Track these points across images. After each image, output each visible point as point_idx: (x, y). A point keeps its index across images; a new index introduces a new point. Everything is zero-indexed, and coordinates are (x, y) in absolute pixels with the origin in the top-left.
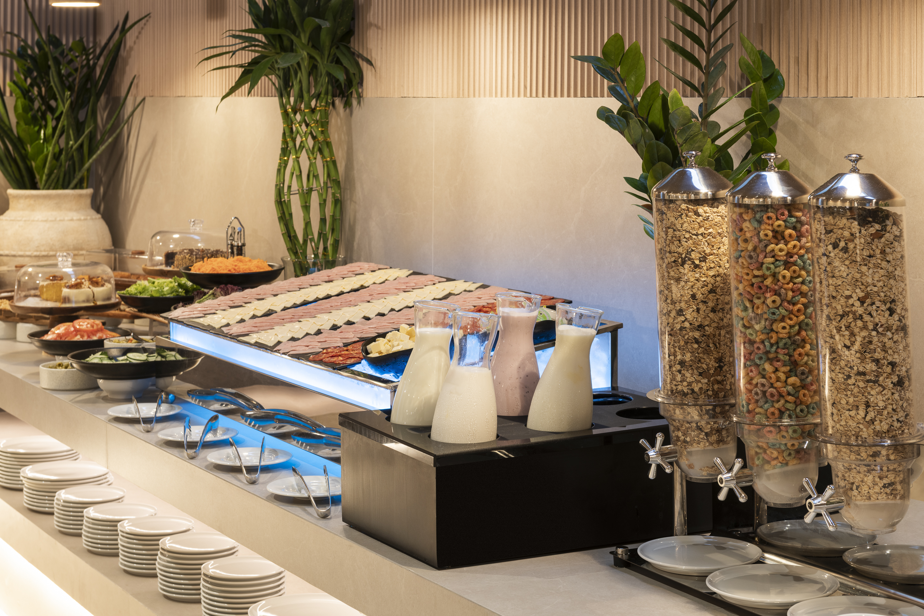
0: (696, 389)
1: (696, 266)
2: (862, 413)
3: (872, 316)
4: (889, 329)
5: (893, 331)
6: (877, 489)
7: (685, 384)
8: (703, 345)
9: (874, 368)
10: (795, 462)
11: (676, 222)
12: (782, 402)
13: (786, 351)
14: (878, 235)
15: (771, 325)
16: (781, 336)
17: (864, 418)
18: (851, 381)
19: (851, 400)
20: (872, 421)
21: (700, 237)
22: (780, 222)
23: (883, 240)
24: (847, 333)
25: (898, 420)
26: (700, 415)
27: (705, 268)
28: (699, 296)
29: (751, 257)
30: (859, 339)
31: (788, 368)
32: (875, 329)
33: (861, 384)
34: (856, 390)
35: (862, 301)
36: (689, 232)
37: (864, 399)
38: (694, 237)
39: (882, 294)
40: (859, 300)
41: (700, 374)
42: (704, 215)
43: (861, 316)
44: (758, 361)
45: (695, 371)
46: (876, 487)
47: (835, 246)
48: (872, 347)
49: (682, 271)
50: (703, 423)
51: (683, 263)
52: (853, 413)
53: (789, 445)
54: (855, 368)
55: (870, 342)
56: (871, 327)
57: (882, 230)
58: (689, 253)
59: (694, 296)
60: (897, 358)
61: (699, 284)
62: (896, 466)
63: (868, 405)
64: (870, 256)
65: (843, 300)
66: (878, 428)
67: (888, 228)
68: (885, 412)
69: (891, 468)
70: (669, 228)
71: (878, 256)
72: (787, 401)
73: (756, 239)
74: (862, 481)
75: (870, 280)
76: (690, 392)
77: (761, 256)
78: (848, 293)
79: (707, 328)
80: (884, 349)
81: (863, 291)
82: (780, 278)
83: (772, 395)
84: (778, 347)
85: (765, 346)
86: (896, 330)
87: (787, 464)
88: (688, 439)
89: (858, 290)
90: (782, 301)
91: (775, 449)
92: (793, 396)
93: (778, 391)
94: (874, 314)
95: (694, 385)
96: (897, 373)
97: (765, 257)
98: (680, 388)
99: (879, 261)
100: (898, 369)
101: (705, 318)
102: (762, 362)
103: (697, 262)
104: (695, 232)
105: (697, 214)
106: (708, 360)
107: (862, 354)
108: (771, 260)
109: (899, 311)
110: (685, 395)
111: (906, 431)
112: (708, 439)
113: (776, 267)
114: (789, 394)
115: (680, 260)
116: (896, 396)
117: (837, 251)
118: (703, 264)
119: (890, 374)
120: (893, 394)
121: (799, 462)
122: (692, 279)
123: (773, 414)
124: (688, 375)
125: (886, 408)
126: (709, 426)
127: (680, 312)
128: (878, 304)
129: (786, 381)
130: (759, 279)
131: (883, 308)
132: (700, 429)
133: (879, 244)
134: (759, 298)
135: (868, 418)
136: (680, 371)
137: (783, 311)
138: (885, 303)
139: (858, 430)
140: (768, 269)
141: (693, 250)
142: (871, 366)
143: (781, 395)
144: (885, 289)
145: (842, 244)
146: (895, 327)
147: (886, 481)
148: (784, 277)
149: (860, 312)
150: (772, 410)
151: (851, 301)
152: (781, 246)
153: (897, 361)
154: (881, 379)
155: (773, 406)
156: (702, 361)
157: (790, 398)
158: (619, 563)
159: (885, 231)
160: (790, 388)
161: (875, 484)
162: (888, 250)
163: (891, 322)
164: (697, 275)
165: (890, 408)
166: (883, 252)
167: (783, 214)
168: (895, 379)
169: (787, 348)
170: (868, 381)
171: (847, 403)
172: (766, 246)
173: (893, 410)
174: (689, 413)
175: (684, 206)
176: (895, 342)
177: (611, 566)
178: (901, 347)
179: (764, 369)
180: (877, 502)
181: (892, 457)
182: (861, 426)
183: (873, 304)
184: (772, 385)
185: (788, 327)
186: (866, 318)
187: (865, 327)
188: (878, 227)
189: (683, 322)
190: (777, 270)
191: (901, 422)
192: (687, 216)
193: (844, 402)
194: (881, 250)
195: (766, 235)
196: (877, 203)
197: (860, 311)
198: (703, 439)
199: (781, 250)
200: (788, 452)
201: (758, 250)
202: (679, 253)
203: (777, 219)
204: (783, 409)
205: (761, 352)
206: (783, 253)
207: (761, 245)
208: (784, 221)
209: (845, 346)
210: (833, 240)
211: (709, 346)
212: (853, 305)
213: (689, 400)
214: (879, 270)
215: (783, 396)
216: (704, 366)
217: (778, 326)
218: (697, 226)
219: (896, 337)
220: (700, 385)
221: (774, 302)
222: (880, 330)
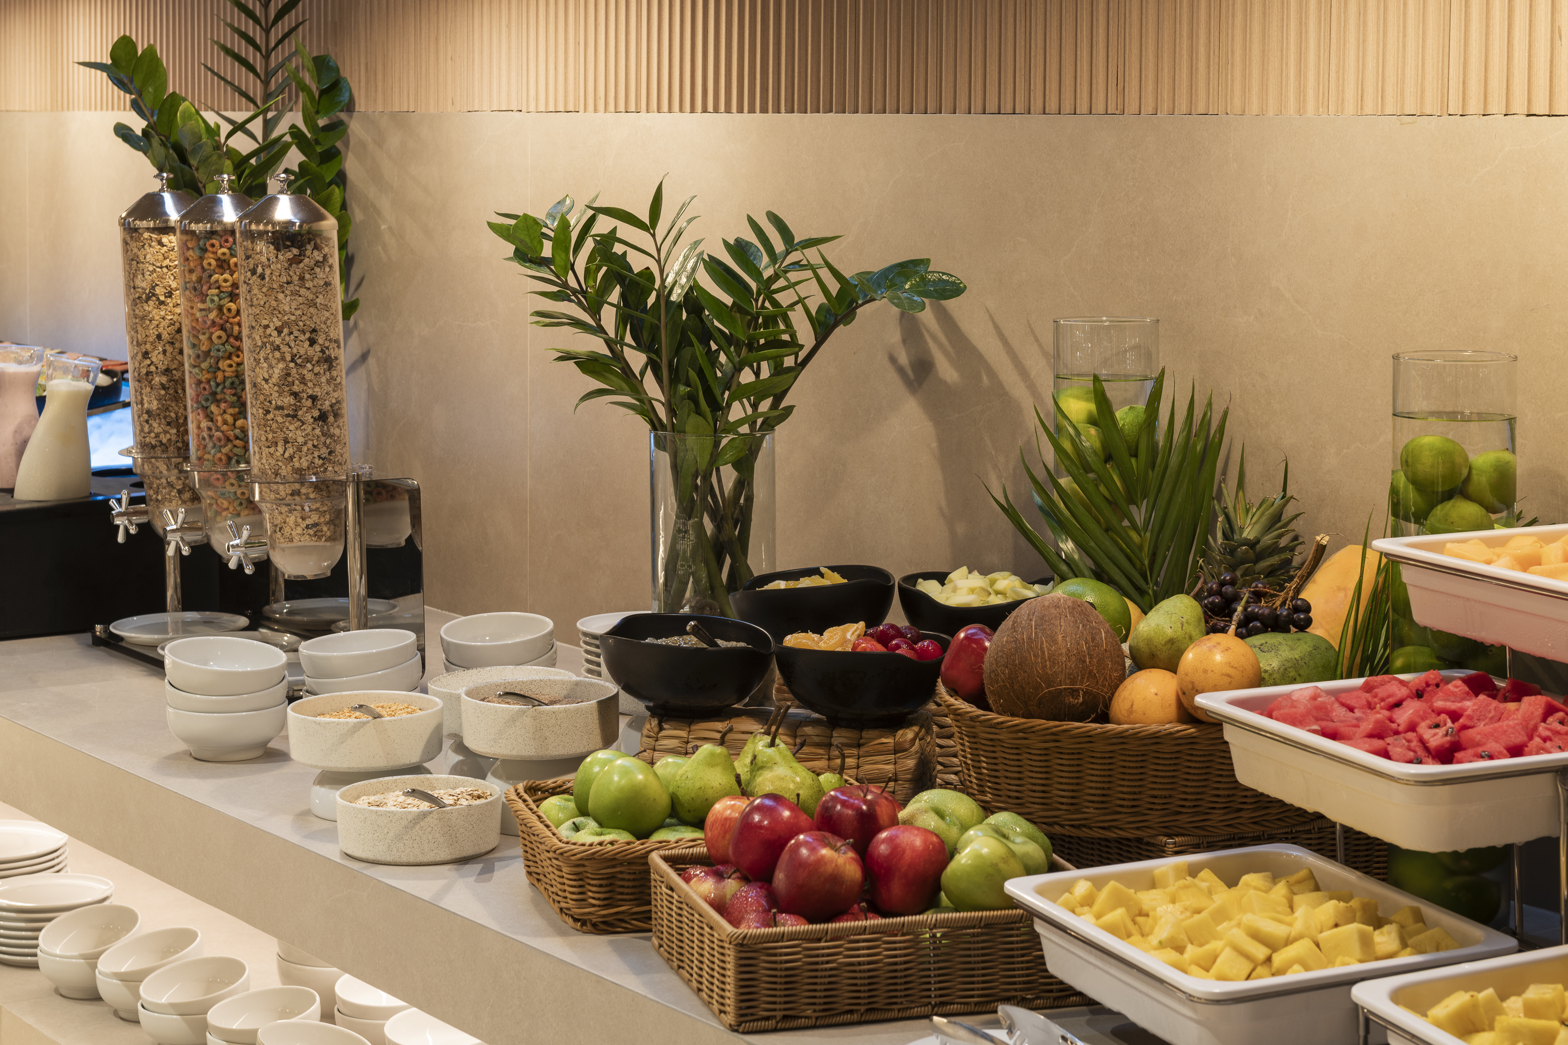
0: (164, 441)
1: (162, 303)
2: (280, 449)
3: (290, 347)
4: (308, 360)
5: (314, 362)
6: (299, 530)
7: (153, 435)
8: (171, 391)
9: (293, 402)
10: (246, 512)
11: (139, 253)
12: (230, 446)
13: (233, 391)
14: (296, 260)
15: (217, 363)
16: (227, 374)
17: (283, 455)
18: (270, 416)
19: (270, 436)
20: (291, 458)
21: (165, 270)
22: (224, 250)
23: (301, 265)
24: (265, 365)
25: (319, 457)
26: (168, 469)
27: (171, 305)
28: (165, 336)
29: (195, 289)
30: (277, 371)
31: (237, 410)
32: (292, 360)
33: (280, 419)
34: (274, 426)
35: (279, 331)
36: (153, 265)
37: (283, 435)
38: (158, 270)
39: (301, 324)
40: (276, 329)
41: (169, 424)
42: (169, 245)
43: (278, 346)
44: (204, 403)
45: (163, 420)
46: (298, 528)
47: (254, 272)
48: (290, 379)
49: (146, 308)
50: (173, 479)
51: (148, 299)
52: (272, 450)
53: (239, 493)
54: (274, 402)
55: (288, 375)
56: (288, 358)
57: (300, 255)
58: (153, 288)
59: (159, 337)
60: (317, 391)
61: (164, 323)
62: (318, 505)
63: (286, 441)
64: (288, 283)
65: (261, 330)
66: (297, 465)
67: (308, 253)
68: (305, 449)
69: (314, 507)
70: (132, 260)
71: (296, 283)
72: (235, 446)
73: (199, 268)
74: (285, 522)
75: (287, 309)
76: (158, 444)
77: (205, 288)
78: (265, 322)
79: (174, 372)
80: (303, 381)
81: (280, 320)
82: (225, 311)
83: (220, 440)
84: (224, 387)
85: (210, 386)
86: (318, 362)
87: (238, 515)
88: (159, 498)
89: (275, 319)
90: (228, 337)
91: (225, 499)
92: (241, 439)
93: (225, 435)
94: (292, 344)
95: (162, 436)
96: (319, 407)
97: (210, 288)
98: (148, 440)
99: (297, 288)
100: (319, 403)
101: (172, 360)
102: (208, 404)
103: (162, 298)
104: (159, 265)
105: (161, 243)
106: (176, 408)
107: (280, 387)
108: (216, 291)
109: (321, 341)
110: (153, 447)
111: (330, 469)
112: (180, 497)
113: (220, 300)
114: (237, 438)
115: (144, 296)
116: (318, 431)
117: (255, 277)
118: (169, 300)
119: (310, 408)
120: (314, 429)
121: (251, 512)
122: (157, 318)
123: (220, 460)
124: (155, 425)
125: (306, 443)
126: (180, 482)
127: (146, 355)
128: (296, 333)
129: (234, 424)
130: (204, 313)
131: (302, 337)
132: (172, 486)
133: (297, 270)
134: (204, 334)
135: (287, 455)
136: (147, 422)
137: (228, 347)
138: (304, 332)
139: (277, 468)
140: (212, 301)
141: (157, 285)
142: (289, 400)
143: (228, 440)
144: (304, 318)
145: (259, 270)
146: (316, 359)
147: (309, 521)
148: (229, 310)
149: (278, 343)
150: (219, 455)
151: (268, 331)
152: (226, 276)
153: (319, 394)
154: (300, 413)
155: (220, 452)
156: (171, 409)
157: (238, 442)
158: (98, 642)
159: (304, 256)
160: (237, 431)
161: (297, 525)
162: (307, 276)
163: (311, 352)
164: (162, 313)
165: (310, 444)
166: (302, 278)
167: (227, 241)
168: (316, 414)
169: (235, 388)
170: (288, 416)
171: (267, 439)
172: (210, 276)
173: (314, 446)
174: (158, 468)
175: (146, 235)
176: (316, 374)
177: (89, 646)
178: (323, 379)
179: (212, 413)
180: (300, 544)
181: (312, 496)
182: (280, 464)
183: (291, 333)
184: (218, 429)
185: (234, 365)
186: (285, 349)
187: (283, 359)
188: (295, 251)
189: (149, 366)
190: (222, 302)
191: (323, 459)
192: (150, 246)
193: (263, 438)
194: (300, 276)
195: (210, 264)
196: (301, 226)
197: (278, 341)
198: (175, 496)
199: (226, 281)
200: (238, 501)
201: (203, 281)
202: (143, 289)
203: (221, 247)
204: (231, 454)
205: (207, 393)
206: (228, 284)
207: (205, 275)
208: (229, 249)
209: (264, 379)
210: (251, 266)
211: (177, 392)
212: (270, 335)
213: (158, 451)
214: (297, 297)
215: (231, 441)
216: (173, 415)
217: (223, 364)
218: (161, 257)
219: (317, 369)
220: (168, 436)
221: (220, 337)
222: (299, 361)
